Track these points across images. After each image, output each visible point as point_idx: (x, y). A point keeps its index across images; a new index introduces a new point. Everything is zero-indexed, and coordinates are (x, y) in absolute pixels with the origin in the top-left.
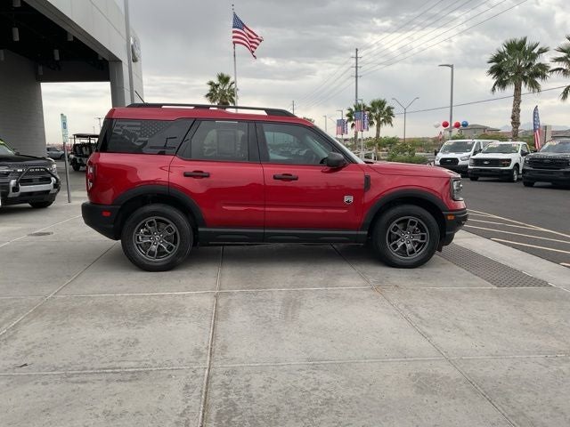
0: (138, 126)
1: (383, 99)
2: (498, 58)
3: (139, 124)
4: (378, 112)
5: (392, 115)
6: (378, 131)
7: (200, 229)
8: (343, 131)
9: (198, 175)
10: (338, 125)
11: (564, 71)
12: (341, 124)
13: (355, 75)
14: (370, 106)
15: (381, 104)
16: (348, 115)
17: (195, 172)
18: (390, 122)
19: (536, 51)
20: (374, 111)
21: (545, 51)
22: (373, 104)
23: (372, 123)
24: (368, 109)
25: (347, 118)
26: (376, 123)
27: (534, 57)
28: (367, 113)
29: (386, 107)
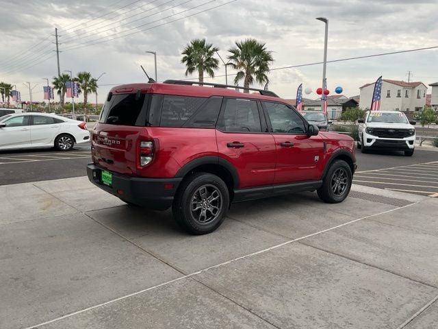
0: (182, 102)
1: (88, 72)
2: (188, 52)
3: (183, 100)
4: (84, 82)
5: (96, 85)
6: (86, 97)
7: (235, 192)
8: (50, 96)
9: (236, 145)
10: (45, 91)
11: (234, 65)
12: (48, 90)
13: (56, 50)
14: (78, 78)
15: (87, 76)
16: (54, 83)
17: (234, 143)
18: (95, 91)
19: (211, 49)
20: (81, 82)
21: (217, 50)
22: (80, 76)
23: (80, 91)
24: (76, 80)
25: (53, 86)
26: (83, 91)
27: (211, 53)
28: (76, 82)
29: (90, 79)
